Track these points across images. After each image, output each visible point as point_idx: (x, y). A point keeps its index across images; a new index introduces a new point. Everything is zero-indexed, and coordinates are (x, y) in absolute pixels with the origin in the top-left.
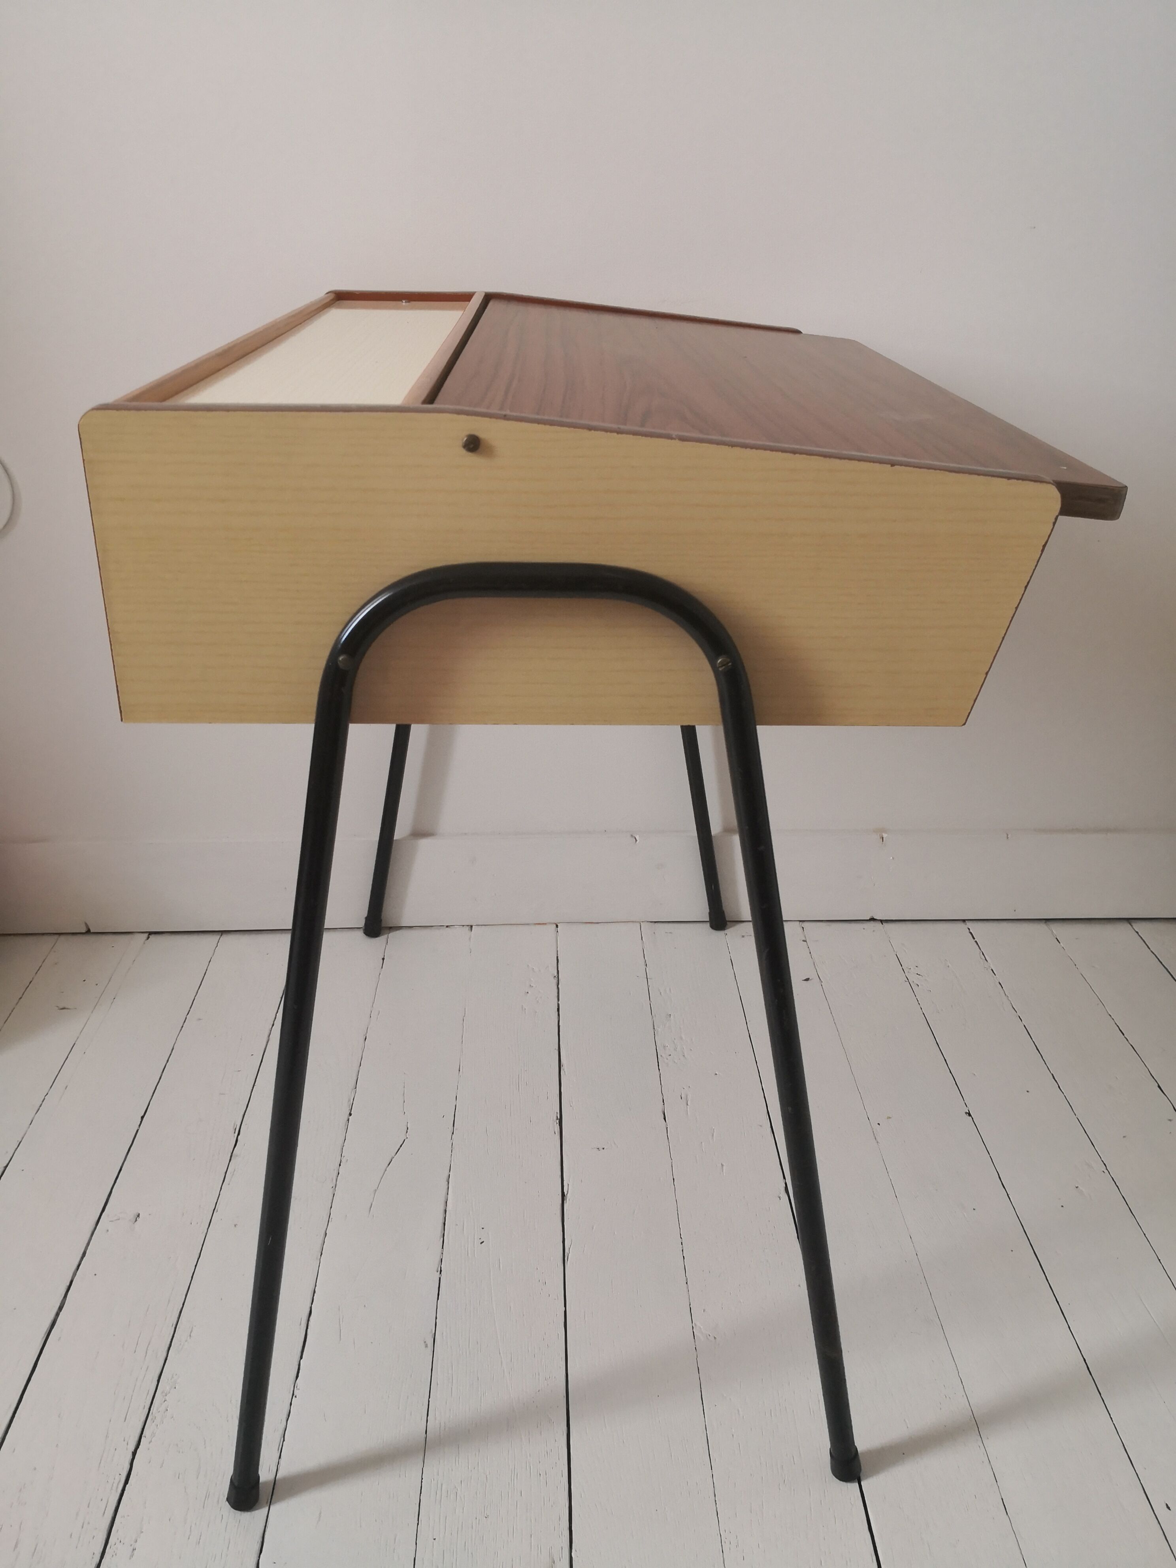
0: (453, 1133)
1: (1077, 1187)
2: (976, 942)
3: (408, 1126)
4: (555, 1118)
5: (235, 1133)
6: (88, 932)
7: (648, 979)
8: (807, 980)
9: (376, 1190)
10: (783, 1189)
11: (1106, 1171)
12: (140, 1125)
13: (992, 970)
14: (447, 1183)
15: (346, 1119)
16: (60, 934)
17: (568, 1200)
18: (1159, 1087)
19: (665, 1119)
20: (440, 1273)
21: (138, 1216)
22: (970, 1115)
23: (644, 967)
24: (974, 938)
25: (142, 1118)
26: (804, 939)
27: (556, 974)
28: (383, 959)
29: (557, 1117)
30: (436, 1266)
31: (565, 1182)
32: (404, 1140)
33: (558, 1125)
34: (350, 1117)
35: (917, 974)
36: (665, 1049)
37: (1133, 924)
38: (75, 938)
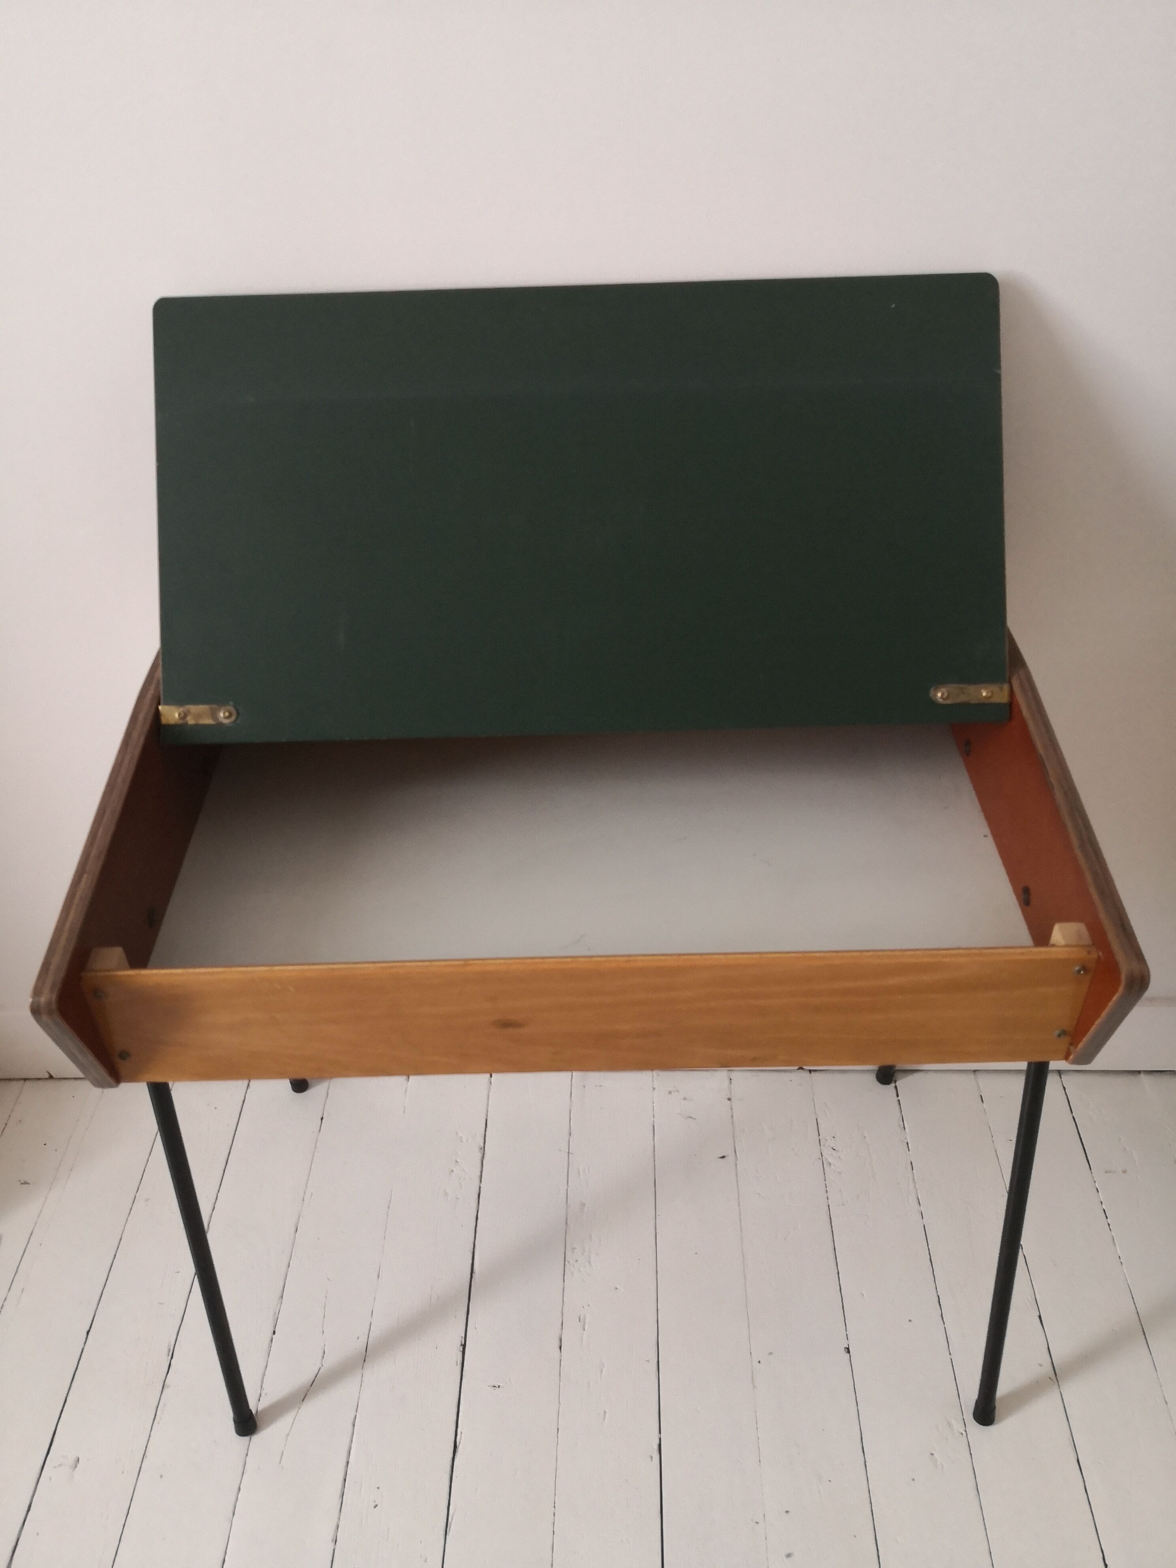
0: (365, 1361)
1: (932, 1454)
2: (899, 1100)
3: (325, 1350)
4: (459, 1344)
5: (169, 1355)
6: (51, 1077)
7: (570, 1154)
8: (723, 1157)
9: (288, 1435)
10: (656, 1447)
11: (964, 1433)
12: (85, 1343)
13: (907, 1143)
14: (352, 1426)
15: (269, 1339)
16: (25, 1080)
17: (458, 1453)
18: (1040, 1317)
19: (560, 1347)
20: (335, 1544)
21: (78, 1461)
22: (849, 1352)
23: (568, 1136)
24: (898, 1096)
25: (88, 1332)
26: (729, 1097)
27: (482, 1145)
28: (322, 1119)
29: (462, 1342)
30: (331, 1536)
31: (458, 1429)
32: (320, 1368)
33: (461, 1353)
34: (274, 1337)
35: (832, 1148)
36: (573, 1252)
37: (1062, 1077)
38: (40, 1083)
